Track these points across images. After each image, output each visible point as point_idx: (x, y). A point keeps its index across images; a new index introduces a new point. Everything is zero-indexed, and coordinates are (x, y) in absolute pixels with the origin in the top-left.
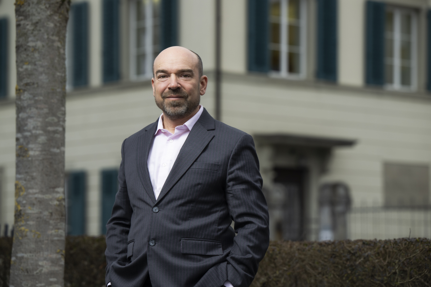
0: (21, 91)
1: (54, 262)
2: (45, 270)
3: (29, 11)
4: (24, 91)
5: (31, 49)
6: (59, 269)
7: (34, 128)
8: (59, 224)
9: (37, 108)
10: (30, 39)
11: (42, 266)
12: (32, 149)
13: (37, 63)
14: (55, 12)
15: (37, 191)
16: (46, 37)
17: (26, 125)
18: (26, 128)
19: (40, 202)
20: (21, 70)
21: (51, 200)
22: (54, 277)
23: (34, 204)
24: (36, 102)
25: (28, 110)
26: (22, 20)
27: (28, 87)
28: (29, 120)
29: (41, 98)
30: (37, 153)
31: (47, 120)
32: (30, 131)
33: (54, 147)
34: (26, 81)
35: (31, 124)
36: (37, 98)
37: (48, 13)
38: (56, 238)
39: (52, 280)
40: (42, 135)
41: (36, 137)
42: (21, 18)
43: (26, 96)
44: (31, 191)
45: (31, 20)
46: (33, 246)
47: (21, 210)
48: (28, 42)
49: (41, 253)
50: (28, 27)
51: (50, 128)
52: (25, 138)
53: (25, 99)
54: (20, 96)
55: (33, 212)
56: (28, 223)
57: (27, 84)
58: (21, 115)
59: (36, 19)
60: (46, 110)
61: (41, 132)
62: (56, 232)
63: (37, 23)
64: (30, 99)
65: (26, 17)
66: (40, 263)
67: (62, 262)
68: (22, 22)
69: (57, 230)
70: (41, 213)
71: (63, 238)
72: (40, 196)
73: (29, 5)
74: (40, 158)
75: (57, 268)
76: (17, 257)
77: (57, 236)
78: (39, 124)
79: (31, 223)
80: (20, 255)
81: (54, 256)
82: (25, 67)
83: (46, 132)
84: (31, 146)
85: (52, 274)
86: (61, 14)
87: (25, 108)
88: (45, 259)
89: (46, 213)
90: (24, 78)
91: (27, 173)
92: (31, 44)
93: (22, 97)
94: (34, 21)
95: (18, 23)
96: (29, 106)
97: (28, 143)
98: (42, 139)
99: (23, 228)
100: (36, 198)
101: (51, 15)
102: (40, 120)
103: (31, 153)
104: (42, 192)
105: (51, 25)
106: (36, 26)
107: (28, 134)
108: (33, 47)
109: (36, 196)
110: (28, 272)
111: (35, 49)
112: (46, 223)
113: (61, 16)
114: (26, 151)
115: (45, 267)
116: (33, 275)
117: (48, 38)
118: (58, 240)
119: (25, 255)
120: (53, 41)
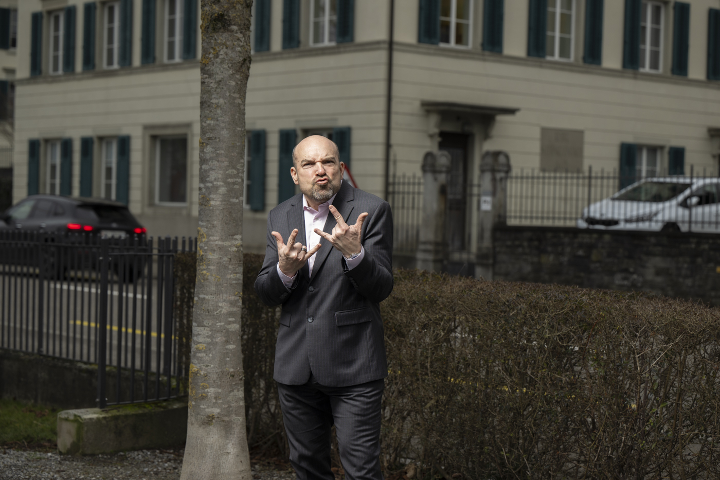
0: (204, 144)
1: (232, 304)
2: (224, 311)
3: (213, 71)
4: (207, 144)
5: (214, 106)
6: (237, 310)
7: (215, 179)
8: (237, 269)
9: (218, 161)
10: (213, 96)
11: (222, 307)
12: (213, 199)
13: (219, 118)
14: (237, 71)
15: (218, 238)
16: (228, 94)
17: (208, 176)
18: (208, 179)
19: (221, 248)
20: (204, 124)
21: (230, 246)
22: (232, 317)
23: (214, 251)
24: (218, 155)
25: (210, 163)
26: (206, 78)
27: (211, 141)
28: (211, 172)
29: (223, 152)
30: (218, 203)
31: (227, 172)
32: (211, 182)
33: (233, 198)
34: (209, 135)
35: (213, 176)
36: (218, 152)
37: (231, 72)
38: (234, 282)
39: (230, 319)
40: (222, 186)
41: (217, 188)
42: (205, 76)
43: (209, 149)
44: (212, 238)
45: (215, 78)
46: (213, 289)
47: (203, 255)
48: (211, 99)
49: (221, 295)
50: (212, 85)
51: (230, 180)
52: (207, 188)
53: (207, 152)
54: (203, 149)
55: (214, 258)
56: (209, 267)
57: (210, 139)
58: (203, 167)
59: (219, 77)
60: (226, 163)
61: (221, 183)
62: (234, 276)
63: (220, 81)
64: (212, 152)
65: (210, 76)
66: (220, 304)
67: (240, 303)
68: (206, 80)
69: (235, 275)
70: (221, 258)
71: (241, 282)
72: (220, 243)
73: (213, 65)
74: (221, 208)
75: (235, 309)
76: (199, 298)
77: (235, 279)
78: (220, 176)
79: (212, 267)
80: (202, 296)
81: (233, 298)
82: (208, 122)
83: (227, 184)
84: (212, 196)
85: (231, 314)
86: (242, 72)
87: (207, 160)
88: (224, 301)
89: (226, 259)
90: (207, 133)
91: (208, 221)
92: (214, 101)
93: (205, 150)
94: (217, 80)
95: (203, 80)
96: (211, 159)
97: (210, 194)
98: (223, 190)
99: (204, 272)
100: (216, 245)
101: (233, 74)
102: (221, 172)
103: (212, 203)
104: (222, 240)
105: (233, 83)
106: (219, 84)
107: (209, 185)
108: (216, 104)
109: (217, 243)
110: (209, 312)
111: (218, 106)
112: (226, 268)
113: (242, 74)
114: (208, 201)
115: (225, 308)
116: (214, 315)
117: (230, 95)
118: (236, 284)
119: (207, 297)
120: (234, 99)
